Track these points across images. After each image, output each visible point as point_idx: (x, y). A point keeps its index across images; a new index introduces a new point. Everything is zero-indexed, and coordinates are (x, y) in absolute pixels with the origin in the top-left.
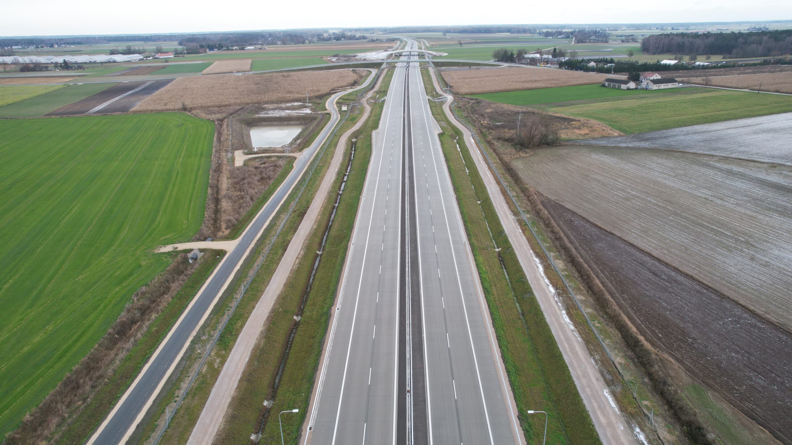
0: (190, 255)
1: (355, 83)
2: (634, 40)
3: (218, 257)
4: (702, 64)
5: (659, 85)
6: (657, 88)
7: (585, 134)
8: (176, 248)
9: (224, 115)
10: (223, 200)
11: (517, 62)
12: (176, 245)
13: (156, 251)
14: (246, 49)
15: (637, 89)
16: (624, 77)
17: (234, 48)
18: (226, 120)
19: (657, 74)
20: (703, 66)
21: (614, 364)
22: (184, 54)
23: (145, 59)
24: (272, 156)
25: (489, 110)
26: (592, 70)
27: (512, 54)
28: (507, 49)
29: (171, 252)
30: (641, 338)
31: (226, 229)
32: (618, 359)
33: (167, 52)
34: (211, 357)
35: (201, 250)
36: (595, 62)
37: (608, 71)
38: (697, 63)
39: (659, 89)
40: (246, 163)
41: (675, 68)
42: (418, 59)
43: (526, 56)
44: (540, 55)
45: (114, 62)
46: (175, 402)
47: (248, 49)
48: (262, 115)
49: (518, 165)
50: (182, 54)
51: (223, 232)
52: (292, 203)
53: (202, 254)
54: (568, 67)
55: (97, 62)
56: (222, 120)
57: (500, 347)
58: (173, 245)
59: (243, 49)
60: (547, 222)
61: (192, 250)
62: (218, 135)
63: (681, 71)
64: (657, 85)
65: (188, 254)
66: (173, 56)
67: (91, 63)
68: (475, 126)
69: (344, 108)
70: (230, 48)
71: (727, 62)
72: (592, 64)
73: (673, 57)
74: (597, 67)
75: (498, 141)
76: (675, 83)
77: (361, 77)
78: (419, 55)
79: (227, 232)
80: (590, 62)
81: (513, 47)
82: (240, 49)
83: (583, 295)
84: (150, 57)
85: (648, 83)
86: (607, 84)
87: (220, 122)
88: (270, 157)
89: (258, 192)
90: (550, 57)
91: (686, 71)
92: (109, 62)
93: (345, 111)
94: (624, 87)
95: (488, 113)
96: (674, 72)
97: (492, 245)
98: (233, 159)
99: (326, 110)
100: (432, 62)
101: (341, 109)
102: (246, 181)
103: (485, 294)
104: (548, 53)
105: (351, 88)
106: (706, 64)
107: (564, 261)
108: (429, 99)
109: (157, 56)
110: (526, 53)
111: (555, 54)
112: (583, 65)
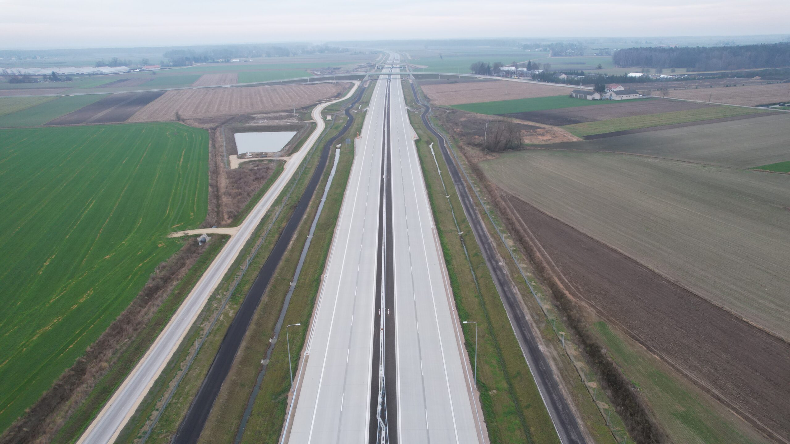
0: (199, 239)
1: (339, 95)
2: (608, 53)
3: (223, 240)
4: (666, 76)
5: (622, 96)
6: (620, 99)
7: (547, 140)
8: (188, 233)
9: (216, 124)
10: (223, 196)
11: (494, 74)
12: (187, 232)
13: (170, 237)
14: (231, 61)
15: (601, 99)
16: (591, 88)
17: (219, 61)
18: (219, 129)
19: (620, 86)
20: (666, 78)
21: (542, 309)
22: (171, 66)
23: (132, 71)
24: (265, 160)
25: (463, 119)
26: (563, 81)
27: (489, 67)
28: (484, 62)
29: (182, 237)
30: (566, 292)
31: (229, 219)
32: (546, 306)
33: (154, 65)
34: (226, 309)
35: (209, 235)
36: (566, 74)
37: (577, 83)
38: (662, 76)
39: (621, 100)
40: (241, 165)
41: (640, 80)
42: (399, 72)
43: (502, 69)
44: (516, 68)
45: (102, 74)
46: (201, 338)
47: (233, 62)
48: (252, 124)
49: (484, 167)
50: (168, 66)
51: (226, 221)
52: (285, 198)
53: (210, 238)
54: (541, 80)
55: (85, 73)
56: (214, 129)
57: (455, 300)
58: (184, 232)
59: (228, 61)
60: (504, 211)
61: (200, 235)
62: (213, 142)
63: (645, 83)
64: (620, 96)
65: (198, 238)
66: (160, 68)
67: (78, 75)
68: (449, 133)
69: (329, 118)
70: (216, 60)
71: (689, 75)
72: (563, 76)
73: (641, 69)
74: (567, 79)
75: (468, 146)
76: (636, 95)
77: (345, 89)
78: (400, 68)
79: (229, 221)
80: (562, 75)
81: (490, 61)
82: (226, 62)
83: (526, 264)
84: (136, 69)
85: (611, 94)
86: (574, 95)
87: (213, 131)
88: (262, 161)
89: (253, 189)
90: (525, 69)
91: (650, 84)
92: (97, 74)
93: (329, 120)
94: (589, 97)
95: (461, 122)
96: (639, 84)
97: (456, 229)
98: (229, 163)
99: (312, 119)
100: (412, 74)
101: (326, 118)
102: (242, 180)
103: (446, 264)
104: (523, 66)
105: (335, 99)
106: (669, 77)
107: (513, 239)
108: (408, 110)
109: (144, 68)
110: (502, 66)
111: (530, 66)
112: (555, 77)
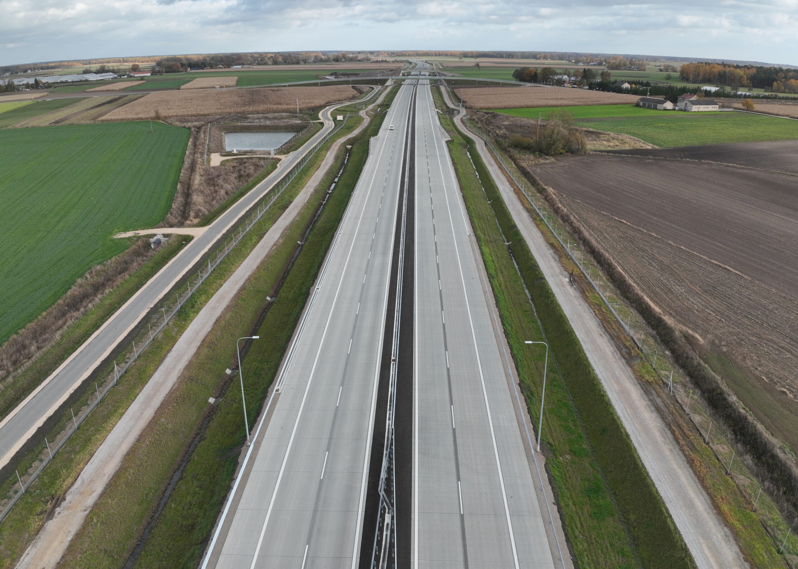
0: (152, 240)
1: (354, 98)
3: (184, 242)
7: (614, 146)
8: (139, 234)
9: (202, 123)
10: (195, 194)
11: (542, 82)
12: (137, 232)
13: (115, 237)
14: (232, 67)
17: (218, 66)
18: (204, 127)
21: (632, 339)
22: (163, 72)
23: (119, 77)
24: (254, 157)
25: (506, 123)
27: (536, 76)
29: (131, 237)
31: (195, 218)
32: (638, 336)
33: (143, 70)
35: (165, 236)
36: (629, 83)
37: (643, 93)
40: (223, 163)
42: (428, 77)
43: (553, 77)
44: (568, 76)
45: (87, 81)
47: (234, 67)
48: (245, 123)
49: (535, 171)
50: (160, 72)
51: (191, 221)
53: (166, 239)
55: (69, 81)
56: (199, 128)
58: (134, 232)
59: (228, 67)
61: (155, 235)
62: (194, 140)
66: (150, 75)
67: (62, 82)
68: (489, 135)
69: (340, 118)
70: (214, 66)
72: (626, 86)
75: (515, 149)
77: (361, 91)
79: (196, 221)
80: (624, 84)
82: (225, 67)
83: (603, 281)
84: (124, 76)
87: (197, 129)
88: (251, 158)
89: (234, 187)
93: (340, 120)
95: (505, 125)
97: (502, 239)
98: (209, 161)
99: (319, 119)
100: (444, 79)
101: (336, 118)
102: (221, 177)
105: (349, 101)
107: (582, 251)
108: (438, 112)
109: (132, 74)
110: (552, 75)
111: (586, 74)
112: (616, 86)
